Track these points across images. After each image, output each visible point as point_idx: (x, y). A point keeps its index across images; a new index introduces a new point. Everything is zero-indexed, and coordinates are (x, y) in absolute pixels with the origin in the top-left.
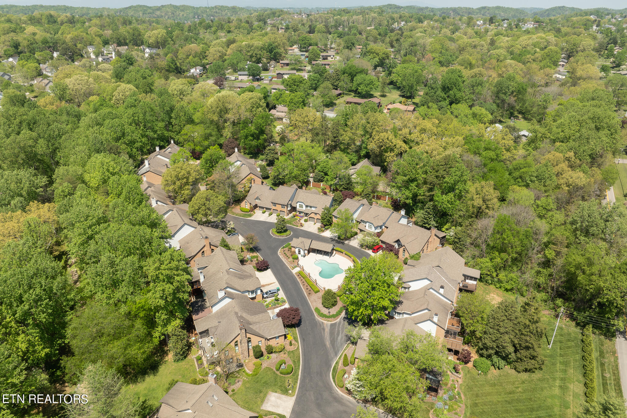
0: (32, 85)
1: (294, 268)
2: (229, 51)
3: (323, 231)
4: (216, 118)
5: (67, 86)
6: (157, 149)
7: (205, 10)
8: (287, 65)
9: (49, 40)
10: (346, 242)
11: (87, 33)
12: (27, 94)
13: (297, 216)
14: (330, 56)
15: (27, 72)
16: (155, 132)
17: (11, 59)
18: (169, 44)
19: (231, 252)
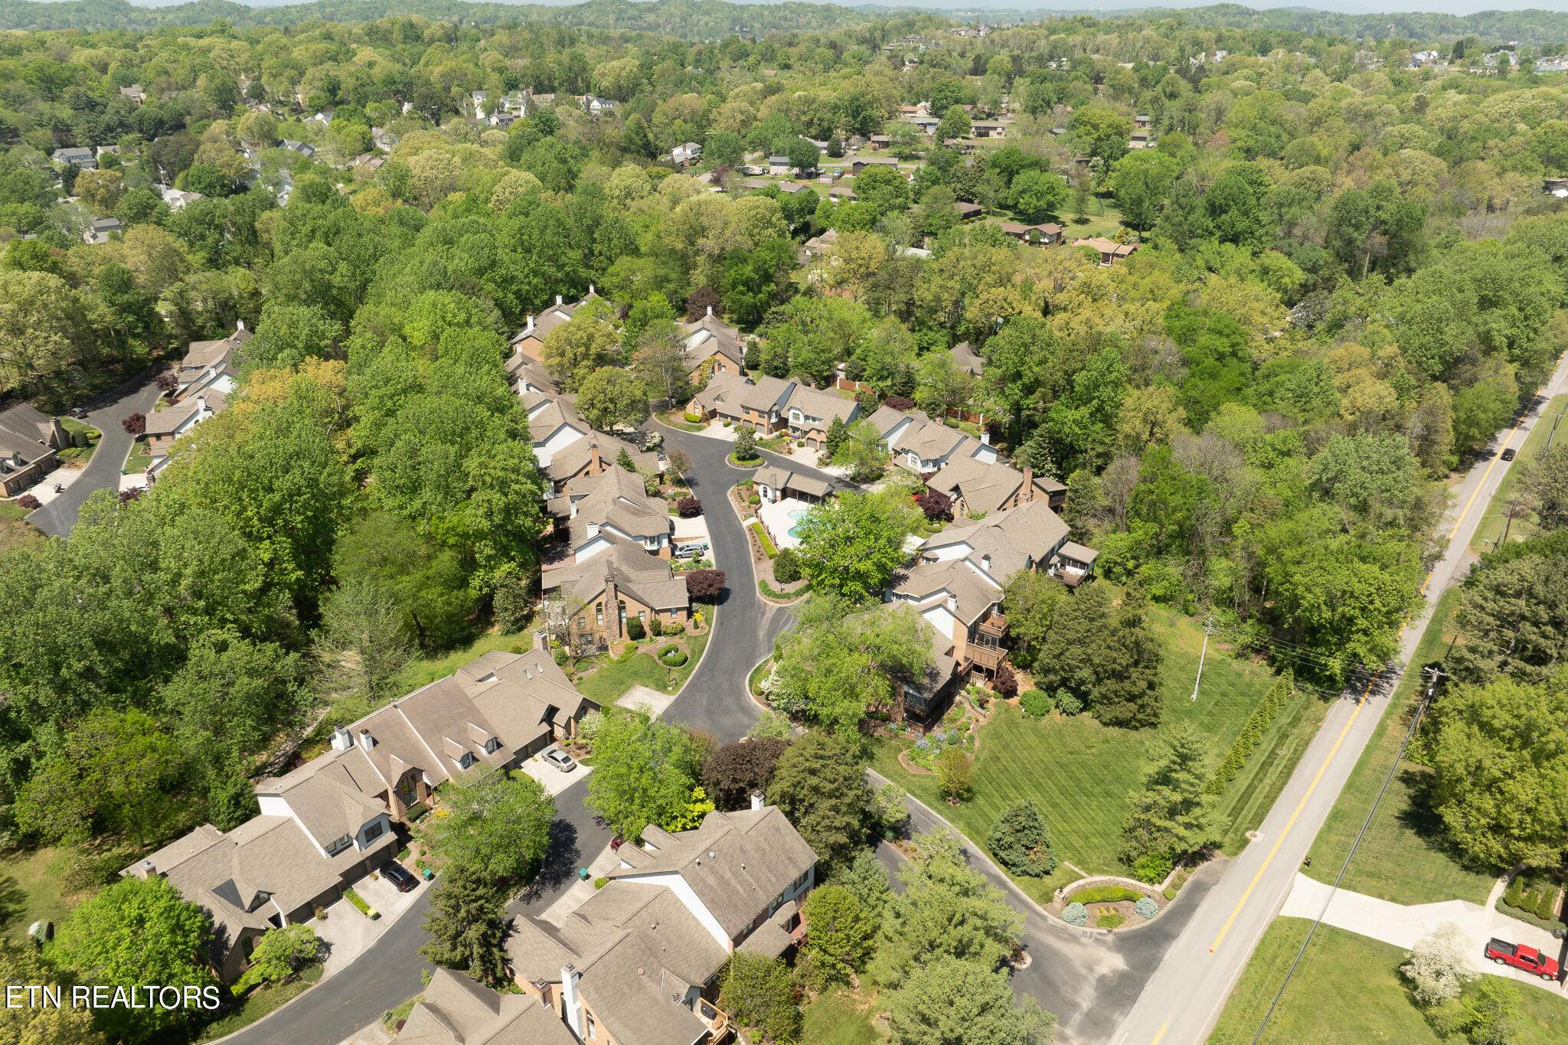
0: (350, 169)
1: (746, 518)
2: (763, 112)
3: (827, 465)
4: (679, 246)
5: (409, 170)
6: (559, 299)
7: (758, 13)
8: (886, 144)
9: (397, 77)
10: (864, 487)
11: (477, 64)
12: (340, 186)
13: (787, 435)
14: (995, 129)
15: (345, 142)
16: (560, 267)
17: (320, 116)
18: (642, 91)
19: (634, 475)
